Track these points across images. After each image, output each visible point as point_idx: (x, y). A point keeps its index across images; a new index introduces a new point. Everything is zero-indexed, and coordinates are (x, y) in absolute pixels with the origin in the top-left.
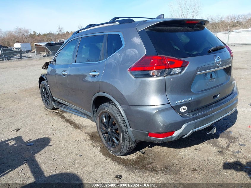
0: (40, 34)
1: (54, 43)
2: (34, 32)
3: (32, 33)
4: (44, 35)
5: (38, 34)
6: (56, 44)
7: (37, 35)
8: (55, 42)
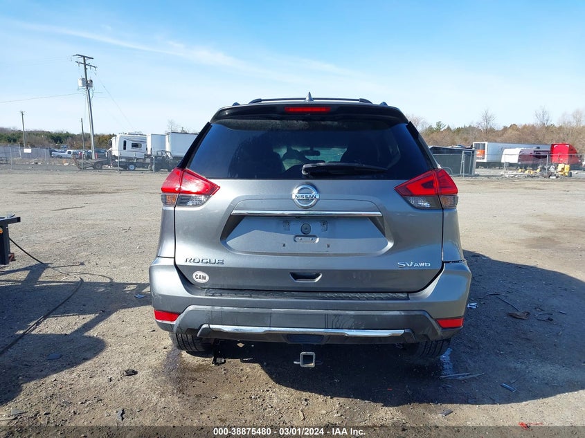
0: (449, 128)
1: (447, 149)
2: (439, 124)
3: (434, 126)
4: (459, 130)
5: (446, 127)
6: (452, 151)
7: (443, 129)
8: (449, 147)
